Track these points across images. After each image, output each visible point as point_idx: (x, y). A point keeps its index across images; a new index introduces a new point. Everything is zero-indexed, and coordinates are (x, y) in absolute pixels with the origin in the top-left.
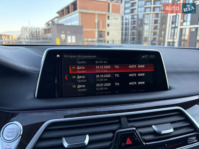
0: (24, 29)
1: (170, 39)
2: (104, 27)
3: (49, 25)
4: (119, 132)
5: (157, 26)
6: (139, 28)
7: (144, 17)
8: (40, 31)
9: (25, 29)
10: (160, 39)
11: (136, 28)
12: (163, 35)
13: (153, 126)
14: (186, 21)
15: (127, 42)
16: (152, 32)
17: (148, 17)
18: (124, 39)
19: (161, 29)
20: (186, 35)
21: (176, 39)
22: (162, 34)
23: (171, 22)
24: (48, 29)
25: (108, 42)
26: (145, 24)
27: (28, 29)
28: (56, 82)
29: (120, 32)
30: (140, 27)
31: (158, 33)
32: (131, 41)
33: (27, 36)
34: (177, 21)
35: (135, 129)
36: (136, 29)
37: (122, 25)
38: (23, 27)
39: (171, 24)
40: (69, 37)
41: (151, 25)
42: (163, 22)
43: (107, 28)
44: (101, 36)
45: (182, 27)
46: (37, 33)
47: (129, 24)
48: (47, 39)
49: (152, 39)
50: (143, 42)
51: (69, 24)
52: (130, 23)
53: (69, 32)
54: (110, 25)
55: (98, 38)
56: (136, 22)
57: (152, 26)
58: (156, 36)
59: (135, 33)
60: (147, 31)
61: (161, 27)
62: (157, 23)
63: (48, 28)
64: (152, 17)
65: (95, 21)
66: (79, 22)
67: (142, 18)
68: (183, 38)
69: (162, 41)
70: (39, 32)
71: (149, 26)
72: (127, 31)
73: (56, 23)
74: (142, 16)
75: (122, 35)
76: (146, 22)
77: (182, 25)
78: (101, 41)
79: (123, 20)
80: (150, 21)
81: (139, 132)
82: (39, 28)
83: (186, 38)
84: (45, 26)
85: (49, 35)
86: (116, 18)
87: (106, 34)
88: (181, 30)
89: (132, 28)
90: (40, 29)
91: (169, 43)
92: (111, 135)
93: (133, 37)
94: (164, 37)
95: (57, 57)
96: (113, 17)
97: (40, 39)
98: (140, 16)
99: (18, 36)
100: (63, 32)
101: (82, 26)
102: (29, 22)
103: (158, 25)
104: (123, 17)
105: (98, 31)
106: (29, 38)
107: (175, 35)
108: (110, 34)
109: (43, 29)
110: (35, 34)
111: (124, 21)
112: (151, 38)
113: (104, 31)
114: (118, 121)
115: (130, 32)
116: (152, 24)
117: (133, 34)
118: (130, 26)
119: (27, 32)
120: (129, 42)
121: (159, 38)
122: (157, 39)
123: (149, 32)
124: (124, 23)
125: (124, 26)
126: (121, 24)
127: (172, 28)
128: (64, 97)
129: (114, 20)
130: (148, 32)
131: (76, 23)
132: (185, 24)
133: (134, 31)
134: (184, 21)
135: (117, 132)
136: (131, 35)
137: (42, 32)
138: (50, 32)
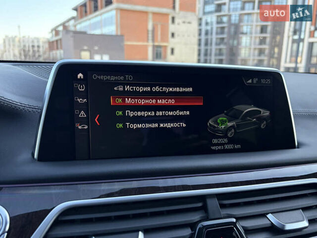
1: (290, 62)
2: (164, 38)
3: (57, 33)
4: (204, 227)
5: (265, 38)
6: (231, 42)
7: (240, 20)
8: (41, 44)
9: (11, 39)
10: (271, 63)
11: (225, 41)
12: (276, 56)
16: (255, 49)
17: (248, 21)
19: (273, 44)
21: (301, 62)
23: (292, 29)
24: (57, 41)
26: (243, 33)
27: (17, 40)
29: (196, 47)
30: (234, 39)
31: (267, 52)
34: (303, 29)
35: (234, 220)
36: (225, 44)
37: (200, 34)
38: (6, 37)
39: (291, 34)
41: (254, 35)
42: (276, 30)
43: (171, 40)
44: (159, 55)
45: (312, 40)
46: (35, 48)
47: (212, 34)
49: (256, 62)
51: (97, 32)
52: (214, 31)
53: (96, 48)
54: (176, 35)
56: (226, 30)
57: (256, 37)
58: (262, 57)
59: (224, 51)
60: (247, 47)
61: (274, 41)
62: (266, 32)
63: (55, 39)
64: (257, 21)
65: (147, 26)
66: (117, 27)
67: (237, 22)
68: (314, 60)
70: (38, 47)
71: (251, 37)
72: (209, 48)
73: (72, 28)
74: (237, 18)
75: (199, 55)
76: (245, 29)
77: (313, 37)
79: (200, 24)
80: (251, 28)
81: (243, 227)
82: (38, 40)
84: (51, 35)
85: (59, 53)
86: (187, 20)
87: (169, 51)
88: (311, 45)
89: (218, 41)
90: (41, 40)
91: (288, 70)
93: (221, 57)
94: (279, 59)
95: (79, 77)
98: (233, 18)
100: (86, 48)
101: (122, 36)
103: (268, 35)
104: (200, 19)
105: (154, 46)
107: (300, 55)
108: (176, 51)
109: (45, 40)
110: (31, 50)
111: (204, 27)
112: (254, 60)
113: (165, 47)
114: (200, 205)
115: (214, 47)
116: (256, 33)
117: (220, 52)
118: (214, 37)
119: (14, 45)
121: (269, 61)
122: (266, 63)
123: (250, 49)
124: (203, 32)
125: (203, 37)
126: (196, 33)
127: (294, 41)
129: (184, 24)
130: (247, 49)
131: (111, 29)
133: (222, 46)
135: (200, 226)
136: (216, 55)
137: (44, 47)
138: (59, 46)
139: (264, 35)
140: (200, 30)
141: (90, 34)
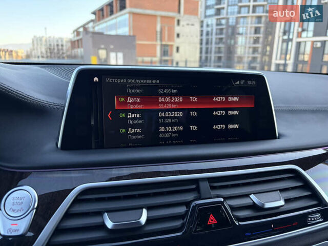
0: (37, 40)
1: (280, 59)
2: (171, 38)
3: (78, 34)
4: (197, 205)
5: (258, 38)
6: (229, 41)
7: (237, 23)
8: (64, 44)
9: (39, 39)
10: (264, 60)
11: (224, 40)
12: (268, 53)
13: (252, 196)
14: (307, 31)
15: (208, 64)
16: (250, 47)
17: (243, 23)
18: (204, 58)
19: (265, 43)
20: (305, 53)
21: (290, 59)
22: (266, 51)
23: (282, 30)
24: (78, 41)
25: (177, 63)
26: (239, 34)
27: (44, 39)
28: (92, 123)
29: (198, 46)
30: (231, 39)
31: (260, 50)
32: (215, 62)
33: (42, 53)
34: (292, 30)
35: (222, 200)
36: (224, 43)
37: (202, 35)
38: (35, 37)
39: (281, 34)
40: (113, 55)
41: (248, 36)
42: (268, 31)
43: (176, 39)
44: (166, 53)
45: (299, 40)
46: (59, 46)
47: (212, 34)
48: (75, 57)
49: (250, 59)
50: (235, 65)
51: (113, 33)
52: (214, 31)
53: (112, 47)
54: (181, 35)
55: (161, 56)
56: (224, 31)
57: (250, 37)
58: (256, 55)
59: (223, 50)
60: (243, 46)
61: (266, 40)
62: (259, 33)
63: (76, 38)
64: (251, 23)
65: (155, 28)
66: (130, 29)
67: (234, 24)
68: (301, 57)
69: (267, 63)
70: (62, 45)
71: (246, 37)
72: (209, 46)
73: (91, 30)
74: (234, 21)
75: (201, 52)
76: (241, 30)
77: (301, 37)
78: (166, 61)
79: (202, 26)
80: (247, 30)
81: (229, 205)
82: (62, 40)
83: (307, 58)
84: (73, 35)
85: (79, 51)
86: (190, 23)
87: (175, 50)
88: (299, 44)
89: (218, 41)
90: (65, 40)
91: (278, 65)
92: (182, 210)
93: (220, 55)
94: (270, 56)
95: (95, 80)
96: (187, 22)
97: (63, 58)
98: (231, 21)
99: (27, 52)
100: (103, 46)
101: (134, 36)
102: (46, 29)
103: (261, 35)
104: (202, 22)
105: (162, 45)
106: (45, 56)
107: (289, 52)
108: (181, 50)
109: (68, 40)
110: (56, 48)
111: (205, 29)
112: (248, 57)
113: (172, 46)
114: (194, 187)
115: (214, 47)
116: (250, 34)
117: (219, 51)
118: (214, 38)
119: (41, 44)
120: (212, 64)
121: (262, 58)
122: (259, 60)
123: (245, 47)
124: (205, 33)
125: (204, 37)
126: (198, 34)
127: (284, 41)
128: (106, 148)
129: (188, 26)
130: (243, 48)
131: (124, 31)
132: (304, 34)
133: (221, 45)
134: (303, 30)
135: (193, 204)
136: (215, 53)
137: (67, 46)
138: (80, 45)
139: (258, 35)
140: (202, 31)
141: (107, 35)
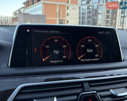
1: (120, 26)
2: (64, 16)
3: (16, 14)
5: (109, 16)
6: (94, 17)
7: (98, 8)
11: (91, 17)
13: (111, 90)
16: (104, 20)
17: (101, 8)
19: (112, 18)
21: (125, 26)
22: (113, 22)
23: (121, 12)
24: (16, 18)
26: (99, 14)
29: (78, 20)
31: (110, 22)
35: (96, 92)
37: (80, 14)
42: (114, 12)
43: (67, 17)
46: (6, 21)
47: (85, 14)
51: (34, 14)
54: (69, 15)
56: (91, 12)
57: (105, 15)
58: (108, 24)
59: (91, 22)
61: (113, 16)
62: (109, 13)
64: (105, 8)
65: (56, 11)
66: (43, 11)
67: (96, 8)
70: (8, 20)
71: (103, 15)
72: (84, 20)
73: (23, 12)
76: (100, 12)
80: (103, 12)
81: (99, 95)
82: (7, 17)
84: (13, 15)
86: (74, 8)
87: (66, 22)
89: (88, 17)
90: (9, 18)
92: (75, 97)
94: (115, 25)
96: (72, 8)
98: (94, 7)
100: (29, 21)
101: (45, 15)
104: (80, 8)
105: (59, 20)
107: (124, 23)
108: (69, 22)
110: (4, 22)
111: (81, 11)
113: (64, 20)
115: (86, 20)
116: (105, 13)
117: (89, 23)
123: (102, 20)
126: (78, 14)
127: (122, 17)
129: (73, 10)
131: (40, 12)
133: (90, 19)
135: (81, 94)
136: (87, 23)
137: (10, 20)
138: (17, 20)
141: (31, 15)
